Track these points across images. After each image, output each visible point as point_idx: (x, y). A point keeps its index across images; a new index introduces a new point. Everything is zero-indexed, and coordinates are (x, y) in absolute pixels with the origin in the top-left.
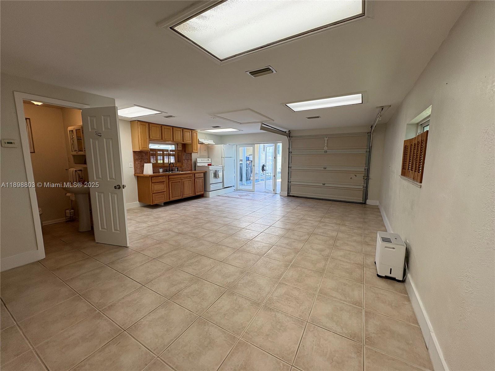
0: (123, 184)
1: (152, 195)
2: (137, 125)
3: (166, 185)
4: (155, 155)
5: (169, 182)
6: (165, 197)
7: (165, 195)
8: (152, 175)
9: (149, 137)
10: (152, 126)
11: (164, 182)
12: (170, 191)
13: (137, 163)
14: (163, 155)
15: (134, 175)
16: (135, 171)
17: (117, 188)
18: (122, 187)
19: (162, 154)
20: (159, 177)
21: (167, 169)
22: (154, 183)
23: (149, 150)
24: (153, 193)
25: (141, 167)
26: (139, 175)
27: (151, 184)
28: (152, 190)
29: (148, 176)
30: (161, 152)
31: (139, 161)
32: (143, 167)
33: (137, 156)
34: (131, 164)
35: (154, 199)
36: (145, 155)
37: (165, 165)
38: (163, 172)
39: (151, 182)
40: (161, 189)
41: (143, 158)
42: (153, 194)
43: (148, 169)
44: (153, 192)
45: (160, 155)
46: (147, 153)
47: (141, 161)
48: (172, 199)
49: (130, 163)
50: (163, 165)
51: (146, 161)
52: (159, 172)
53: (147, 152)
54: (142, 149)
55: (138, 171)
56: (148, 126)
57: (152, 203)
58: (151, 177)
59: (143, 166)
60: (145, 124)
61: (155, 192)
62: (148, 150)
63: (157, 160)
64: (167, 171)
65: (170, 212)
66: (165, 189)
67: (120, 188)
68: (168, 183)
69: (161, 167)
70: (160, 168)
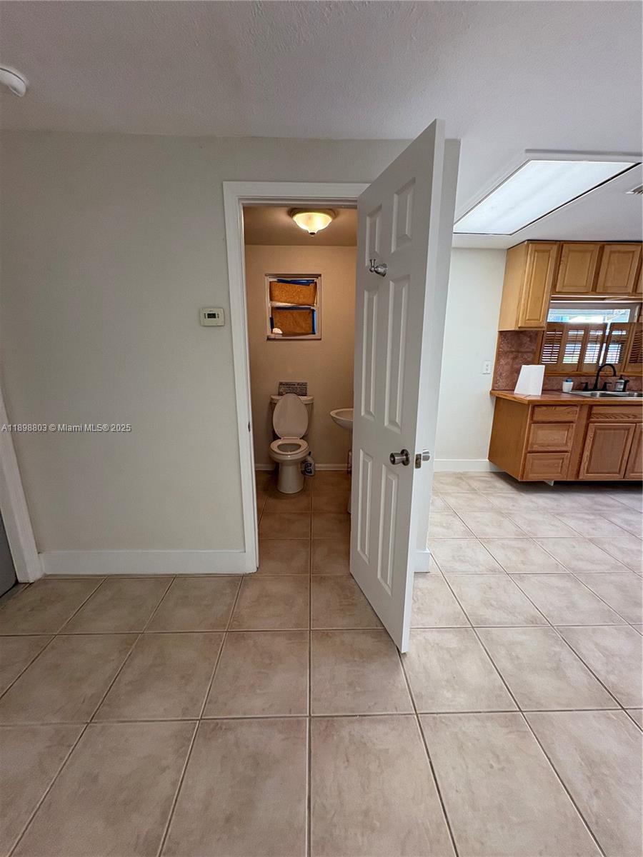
0: (416, 453)
1: (526, 454)
2: (524, 252)
3: (576, 435)
4: (559, 341)
5: (587, 426)
6: (564, 468)
7: (566, 462)
8: (538, 401)
9: (554, 286)
10: (569, 251)
11: (572, 422)
12: (586, 453)
13: (502, 362)
14: (584, 342)
15: (491, 393)
16: (495, 382)
17: (396, 461)
18: (412, 460)
19: (581, 339)
20: (558, 408)
21: (587, 383)
22: (538, 422)
23: (544, 325)
24: (529, 449)
25: (512, 373)
26: (503, 394)
27: (530, 426)
28: (530, 442)
29: (527, 402)
30: (582, 333)
31: (511, 356)
32: (516, 375)
33: (508, 343)
34: (487, 366)
35: (528, 467)
36: (531, 341)
37: (585, 370)
38: (573, 389)
39: (532, 419)
40: (556, 442)
41: (523, 350)
42: (530, 452)
43: (530, 382)
44: (532, 447)
45: (574, 341)
46: (537, 335)
47: (514, 359)
48: (584, 476)
49: (486, 363)
50: (577, 373)
51: (530, 357)
52: (560, 390)
53: (537, 333)
54: (523, 325)
55: (502, 383)
56: (557, 254)
57: (522, 476)
58: (535, 405)
59: (518, 371)
60: (547, 247)
61: (536, 448)
62: (541, 325)
63: (561, 355)
64: (585, 389)
65: (572, 523)
66: (570, 444)
67: (406, 462)
68: (583, 429)
69: (568, 376)
70: (566, 378)
